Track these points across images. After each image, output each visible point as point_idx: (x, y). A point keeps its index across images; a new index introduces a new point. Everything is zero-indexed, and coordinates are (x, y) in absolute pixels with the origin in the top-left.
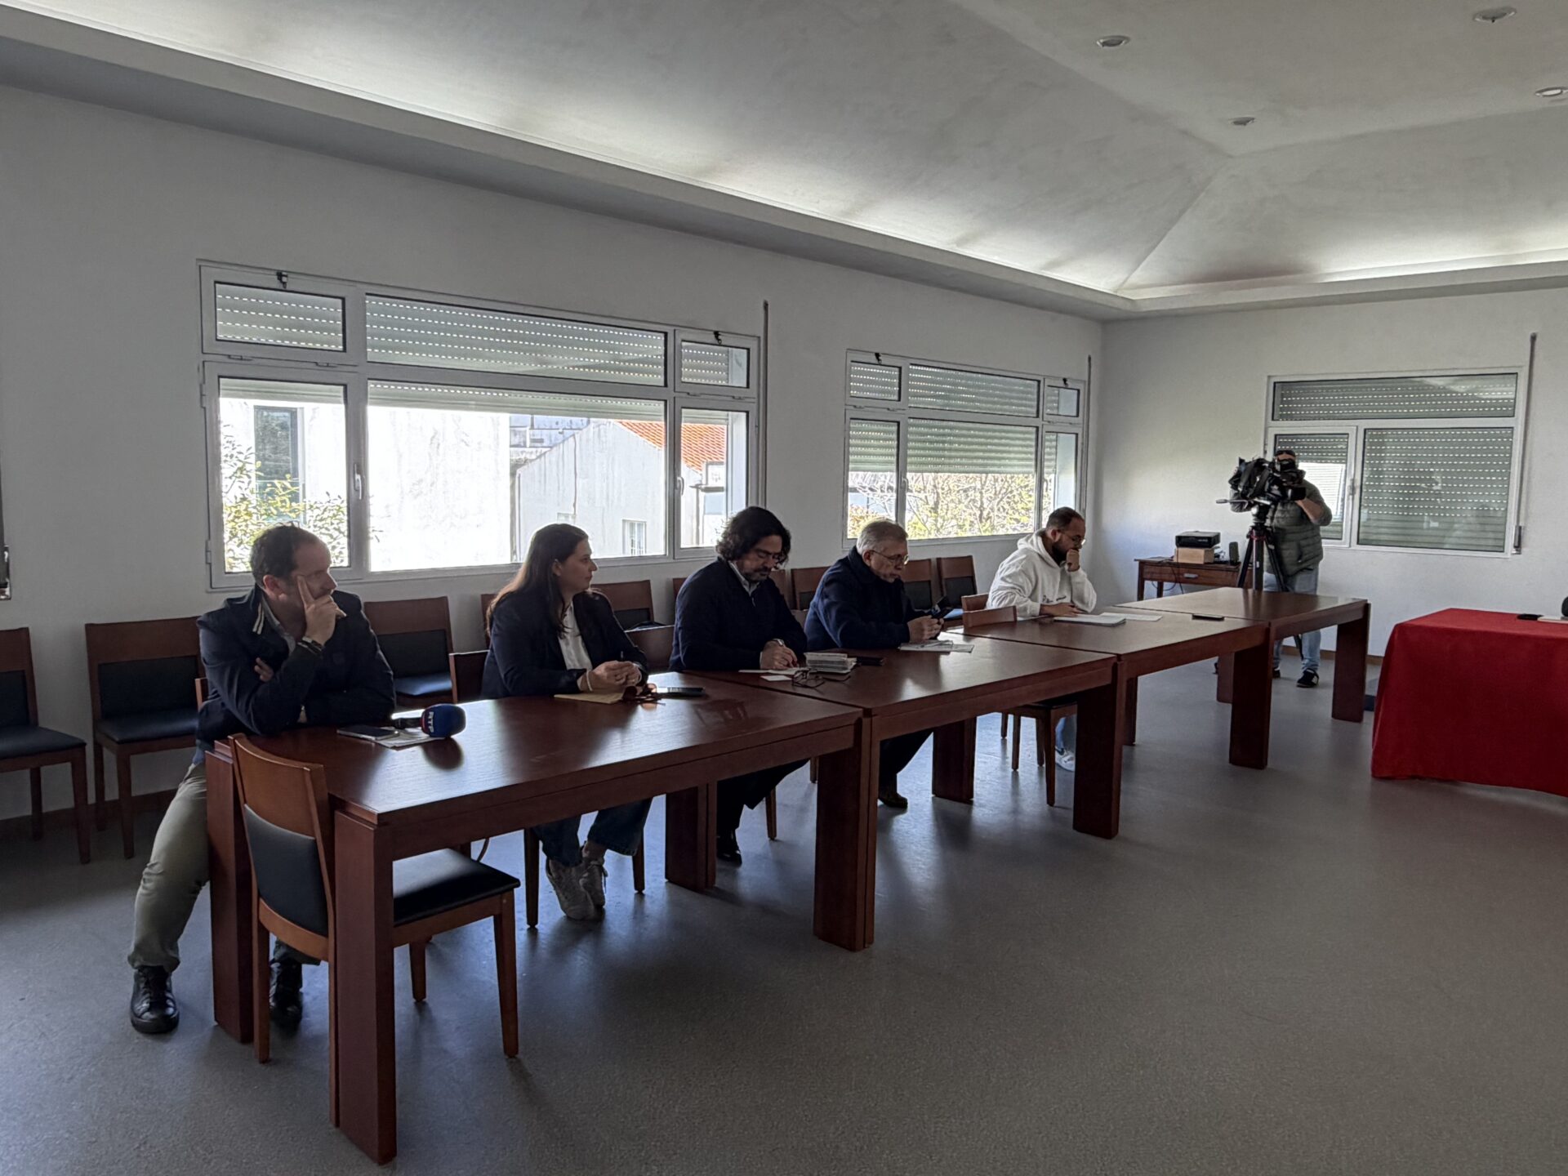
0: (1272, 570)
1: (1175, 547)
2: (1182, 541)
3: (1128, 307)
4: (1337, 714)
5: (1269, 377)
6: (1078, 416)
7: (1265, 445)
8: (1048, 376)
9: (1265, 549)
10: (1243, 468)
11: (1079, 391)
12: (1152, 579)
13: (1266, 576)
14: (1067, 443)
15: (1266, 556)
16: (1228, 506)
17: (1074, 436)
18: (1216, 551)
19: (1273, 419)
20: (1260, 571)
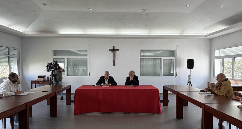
0: (55, 81)
1: (38, 78)
2: (39, 77)
3: (26, 35)
4: (67, 104)
5: (52, 49)
6: (17, 55)
7: (52, 60)
8: (10, 47)
9: (53, 78)
10: (49, 64)
11: (17, 50)
12: (34, 84)
13: (54, 82)
14: (15, 60)
15: (54, 79)
16: (46, 71)
17: (17, 58)
18: (45, 78)
19: (53, 56)
20: (53, 81)
